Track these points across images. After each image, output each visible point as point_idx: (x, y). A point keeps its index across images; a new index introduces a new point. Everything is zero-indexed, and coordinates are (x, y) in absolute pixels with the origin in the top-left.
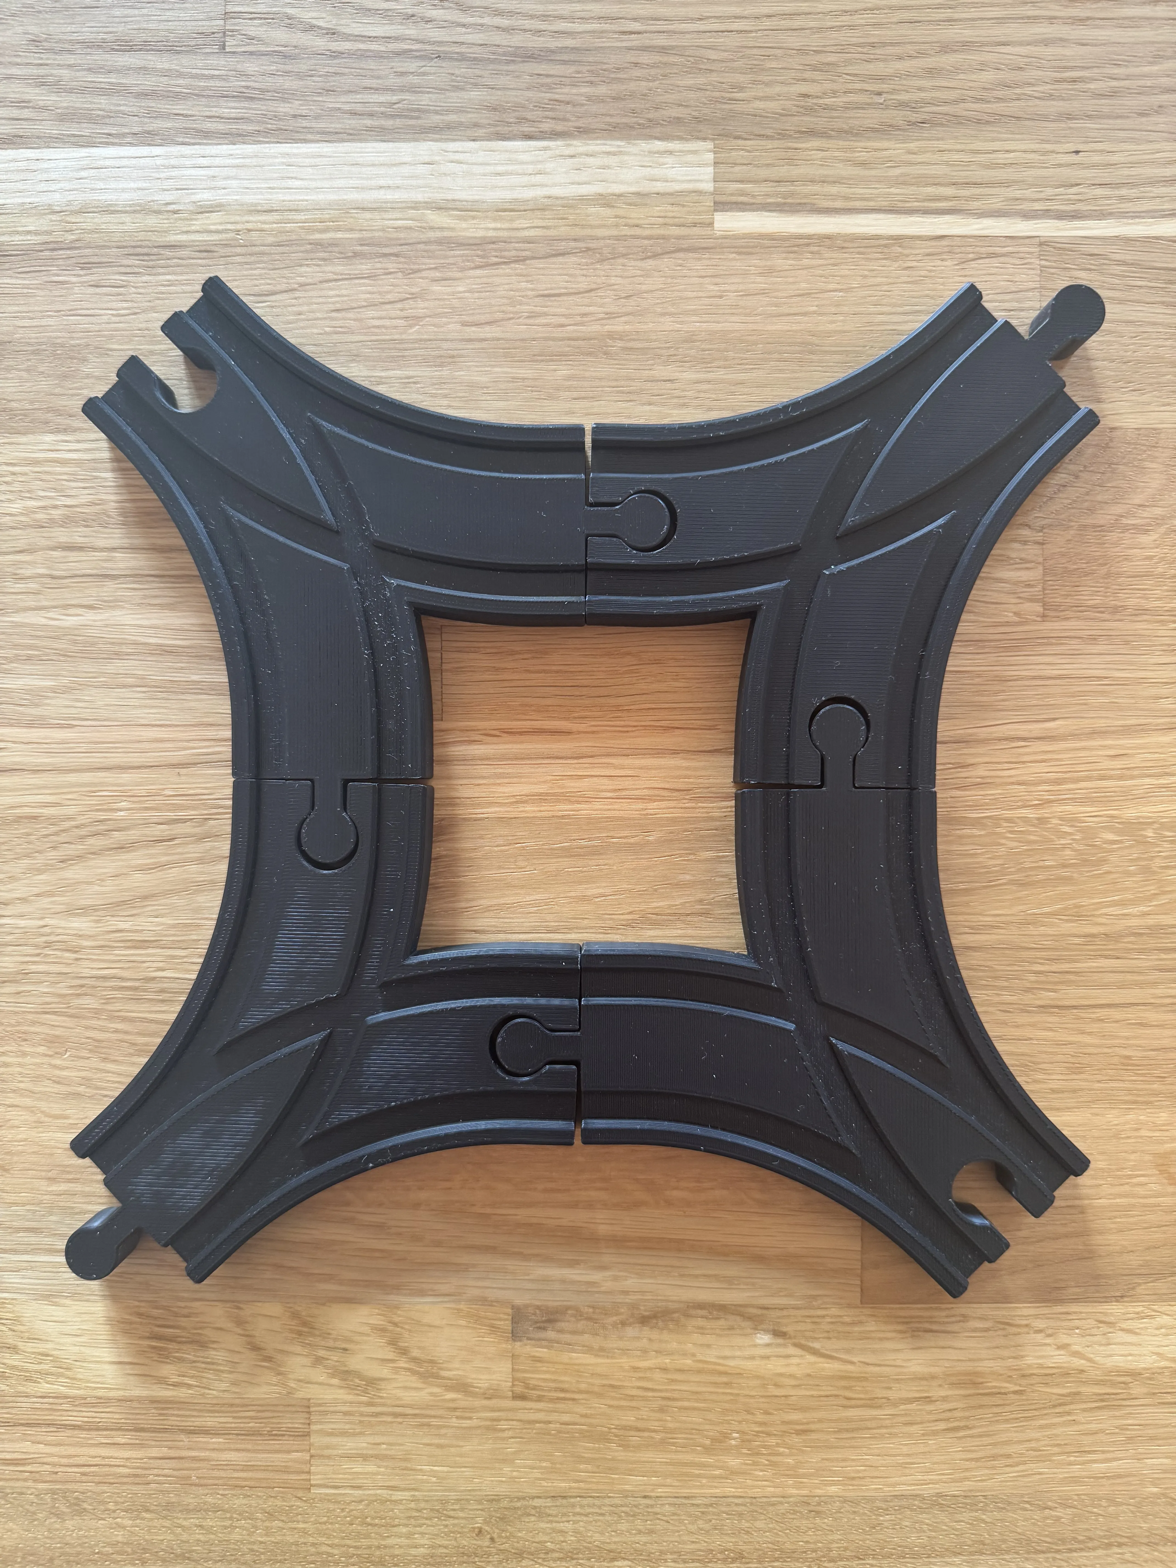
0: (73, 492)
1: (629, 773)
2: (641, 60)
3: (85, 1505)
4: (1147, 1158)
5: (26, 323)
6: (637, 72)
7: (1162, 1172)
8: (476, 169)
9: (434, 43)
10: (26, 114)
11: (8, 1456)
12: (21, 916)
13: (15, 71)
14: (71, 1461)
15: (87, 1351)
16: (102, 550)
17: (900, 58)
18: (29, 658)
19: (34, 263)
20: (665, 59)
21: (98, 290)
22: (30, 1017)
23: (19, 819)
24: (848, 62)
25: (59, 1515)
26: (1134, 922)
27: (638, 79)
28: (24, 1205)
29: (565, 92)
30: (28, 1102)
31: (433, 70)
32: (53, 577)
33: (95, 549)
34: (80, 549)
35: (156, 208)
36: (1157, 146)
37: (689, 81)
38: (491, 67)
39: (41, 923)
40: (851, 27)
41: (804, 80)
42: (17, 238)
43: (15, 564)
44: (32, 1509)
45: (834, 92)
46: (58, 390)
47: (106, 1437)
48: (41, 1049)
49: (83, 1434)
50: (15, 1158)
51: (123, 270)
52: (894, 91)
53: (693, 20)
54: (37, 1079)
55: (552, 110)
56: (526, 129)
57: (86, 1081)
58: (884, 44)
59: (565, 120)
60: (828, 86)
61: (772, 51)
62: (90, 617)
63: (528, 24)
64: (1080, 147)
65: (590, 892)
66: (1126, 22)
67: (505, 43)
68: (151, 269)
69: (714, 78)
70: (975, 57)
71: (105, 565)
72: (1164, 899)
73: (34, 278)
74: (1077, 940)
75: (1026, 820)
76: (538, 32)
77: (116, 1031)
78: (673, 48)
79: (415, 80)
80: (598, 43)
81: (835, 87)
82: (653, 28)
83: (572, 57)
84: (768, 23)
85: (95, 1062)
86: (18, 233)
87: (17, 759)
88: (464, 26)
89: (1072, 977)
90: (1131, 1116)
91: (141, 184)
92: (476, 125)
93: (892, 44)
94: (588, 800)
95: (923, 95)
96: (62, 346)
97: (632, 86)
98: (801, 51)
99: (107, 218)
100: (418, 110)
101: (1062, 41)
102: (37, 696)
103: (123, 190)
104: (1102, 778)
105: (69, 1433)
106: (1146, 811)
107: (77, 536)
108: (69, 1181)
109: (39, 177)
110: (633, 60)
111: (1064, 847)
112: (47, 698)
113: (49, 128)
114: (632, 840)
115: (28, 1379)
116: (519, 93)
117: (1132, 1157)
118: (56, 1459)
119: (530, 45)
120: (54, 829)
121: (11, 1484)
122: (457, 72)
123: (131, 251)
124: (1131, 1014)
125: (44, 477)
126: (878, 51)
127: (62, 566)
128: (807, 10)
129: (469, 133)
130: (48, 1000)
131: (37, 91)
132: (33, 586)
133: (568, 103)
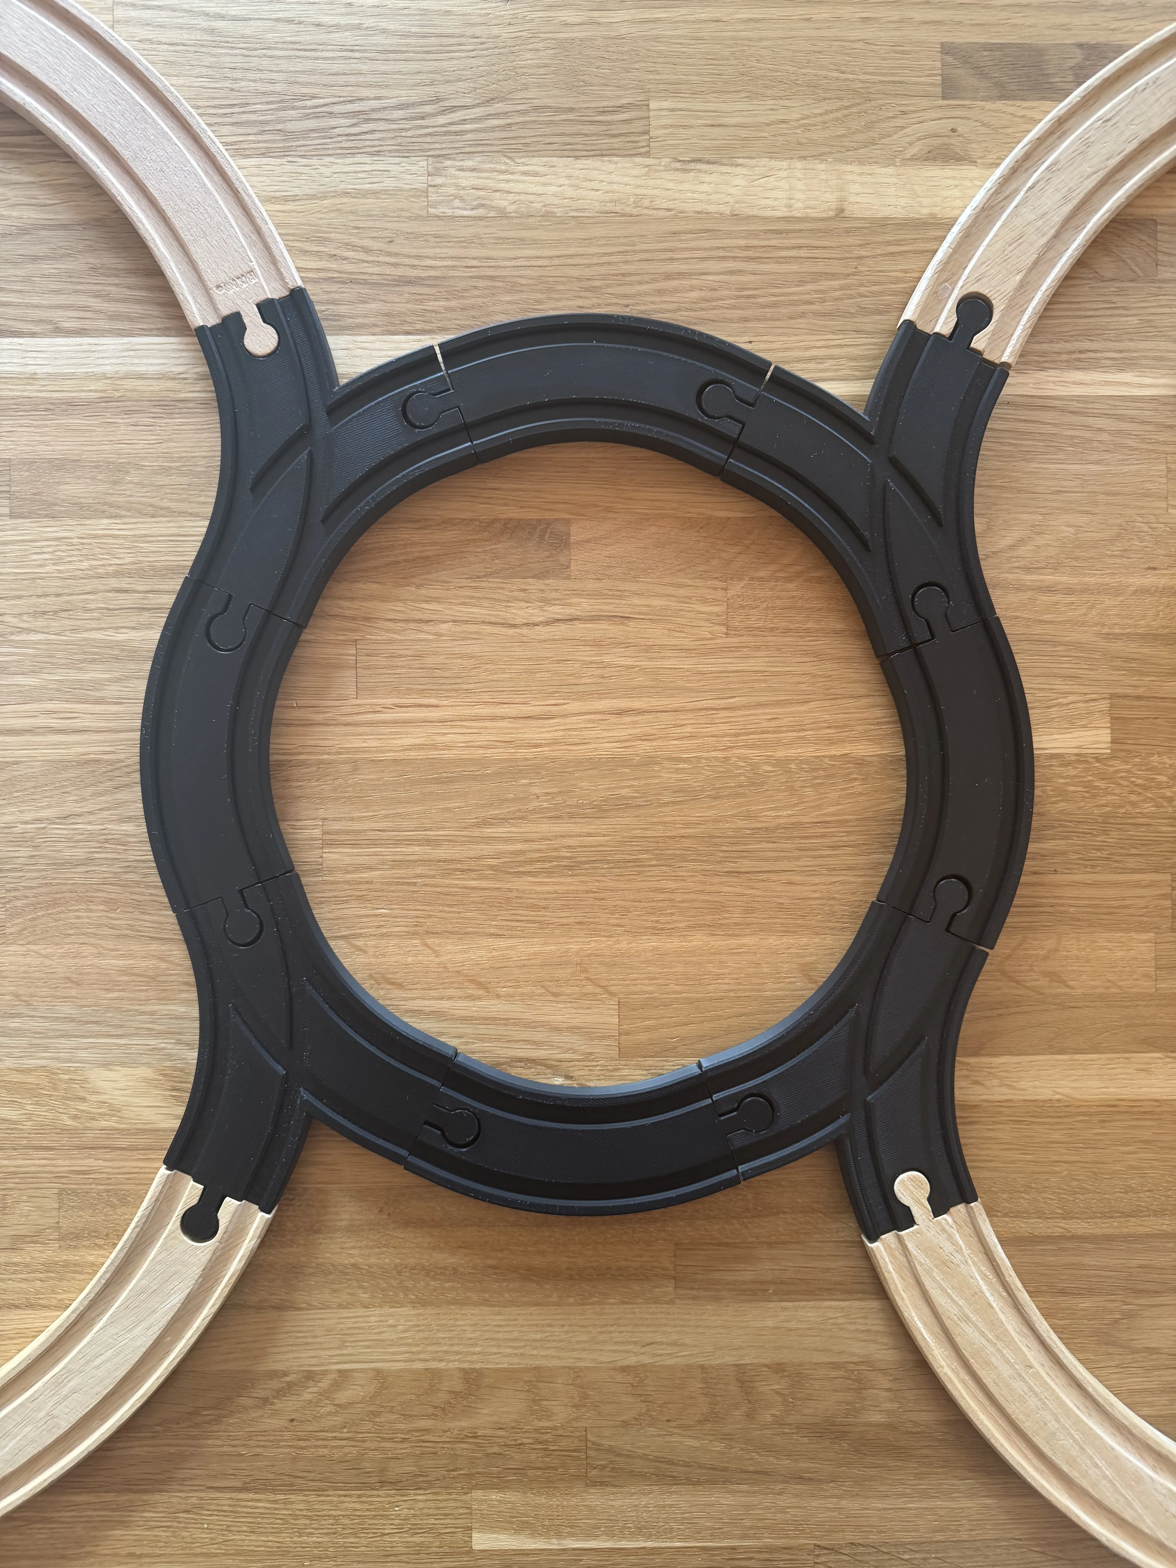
0: (119, 556)
1: (476, 731)
2: (477, 284)
3: (129, 1199)
4: (795, 966)
5: (90, 448)
6: (476, 292)
7: (804, 975)
8: (375, 353)
9: (349, 273)
10: (88, 315)
11: (80, 1169)
12: (89, 823)
13: (80, 287)
14: (120, 1171)
15: (131, 1099)
16: (140, 592)
17: (640, 283)
18: (94, 660)
19: (94, 410)
20: (493, 284)
21: (136, 428)
22: (94, 887)
23: (87, 762)
24: (608, 286)
25: (113, 1206)
26: (782, 821)
27: (477, 297)
28: (90, 1006)
29: (432, 305)
30: (93, 940)
31: (348, 290)
32: (109, 609)
33: (136, 592)
34: (126, 591)
35: (172, 376)
36: (800, 338)
37: (508, 298)
38: (384, 288)
39: (102, 827)
40: (609, 263)
41: (580, 297)
42: (83, 394)
43: (84, 601)
44: (95, 1202)
45: (599, 305)
46: (111, 491)
47: (143, 1155)
48: (102, 907)
49: (128, 1153)
50: (85, 977)
51: (152, 415)
52: (637, 304)
53: (510, 259)
54: (99, 926)
55: (422, 316)
56: (407, 328)
57: (131, 927)
58: (630, 274)
59: (430, 322)
60: (595, 301)
61: (559, 279)
62: (132, 634)
63: (407, 261)
64: (753, 339)
65: (451, 805)
66: (781, 260)
67: (393, 273)
68: (170, 415)
69: (524, 296)
70: (687, 282)
71: (142, 602)
72: (802, 807)
73: (95, 420)
74: (748, 832)
75: (716, 758)
76: (413, 266)
77: (151, 895)
78: (497, 277)
79: (336, 296)
80: (452, 273)
81: (600, 301)
82: (486, 264)
83: (435, 283)
84: (557, 261)
85: (137, 915)
86: (84, 391)
87: (86, 724)
88: (367, 262)
89: (745, 854)
90: (785, 940)
91: (162, 361)
92: (375, 325)
93: (635, 274)
94: (450, 748)
95: (654, 306)
96: (113, 463)
97: (473, 301)
98: (579, 279)
99: (141, 382)
100: (338, 315)
101: (741, 272)
102: (98, 685)
103: (152, 365)
104: (763, 733)
105: (118, 1152)
106: (792, 752)
107: (124, 584)
108: (119, 991)
109: (97, 356)
110: (473, 284)
111: (740, 775)
112: (106, 685)
113: (103, 324)
114: (477, 773)
115: (93, 1119)
116: (401, 305)
117: (786, 966)
118: (110, 1170)
119: (408, 274)
120: (110, 767)
121: (81, 1187)
122: (362, 291)
123: (157, 403)
124: (784, 877)
125: (101, 546)
126: (626, 279)
127: (115, 602)
128: (581, 253)
129: (371, 330)
130: (106, 876)
131: (95, 300)
132: (95, 614)
133: (432, 311)
